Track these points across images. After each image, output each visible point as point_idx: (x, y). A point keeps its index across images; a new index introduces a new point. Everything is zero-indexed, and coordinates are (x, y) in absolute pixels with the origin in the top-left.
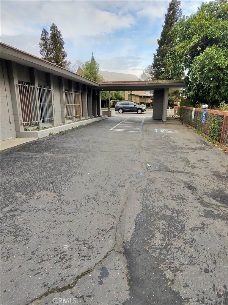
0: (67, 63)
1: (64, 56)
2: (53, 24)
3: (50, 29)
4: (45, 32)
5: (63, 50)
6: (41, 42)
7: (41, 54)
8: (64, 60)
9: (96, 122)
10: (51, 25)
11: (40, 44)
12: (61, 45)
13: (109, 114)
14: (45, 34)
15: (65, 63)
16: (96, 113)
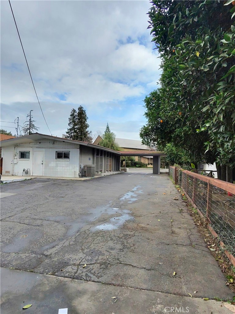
0: (89, 132)
1: (87, 126)
2: (80, 106)
3: (78, 109)
4: (74, 111)
5: (86, 123)
6: (70, 117)
7: (69, 125)
8: (87, 130)
9: (119, 173)
10: (79, 106)
11: (69, 119)
12: (86, 120)
13: (125, 170)
14: (74, 112)
15: (87, 132)
16: (118, 169)
